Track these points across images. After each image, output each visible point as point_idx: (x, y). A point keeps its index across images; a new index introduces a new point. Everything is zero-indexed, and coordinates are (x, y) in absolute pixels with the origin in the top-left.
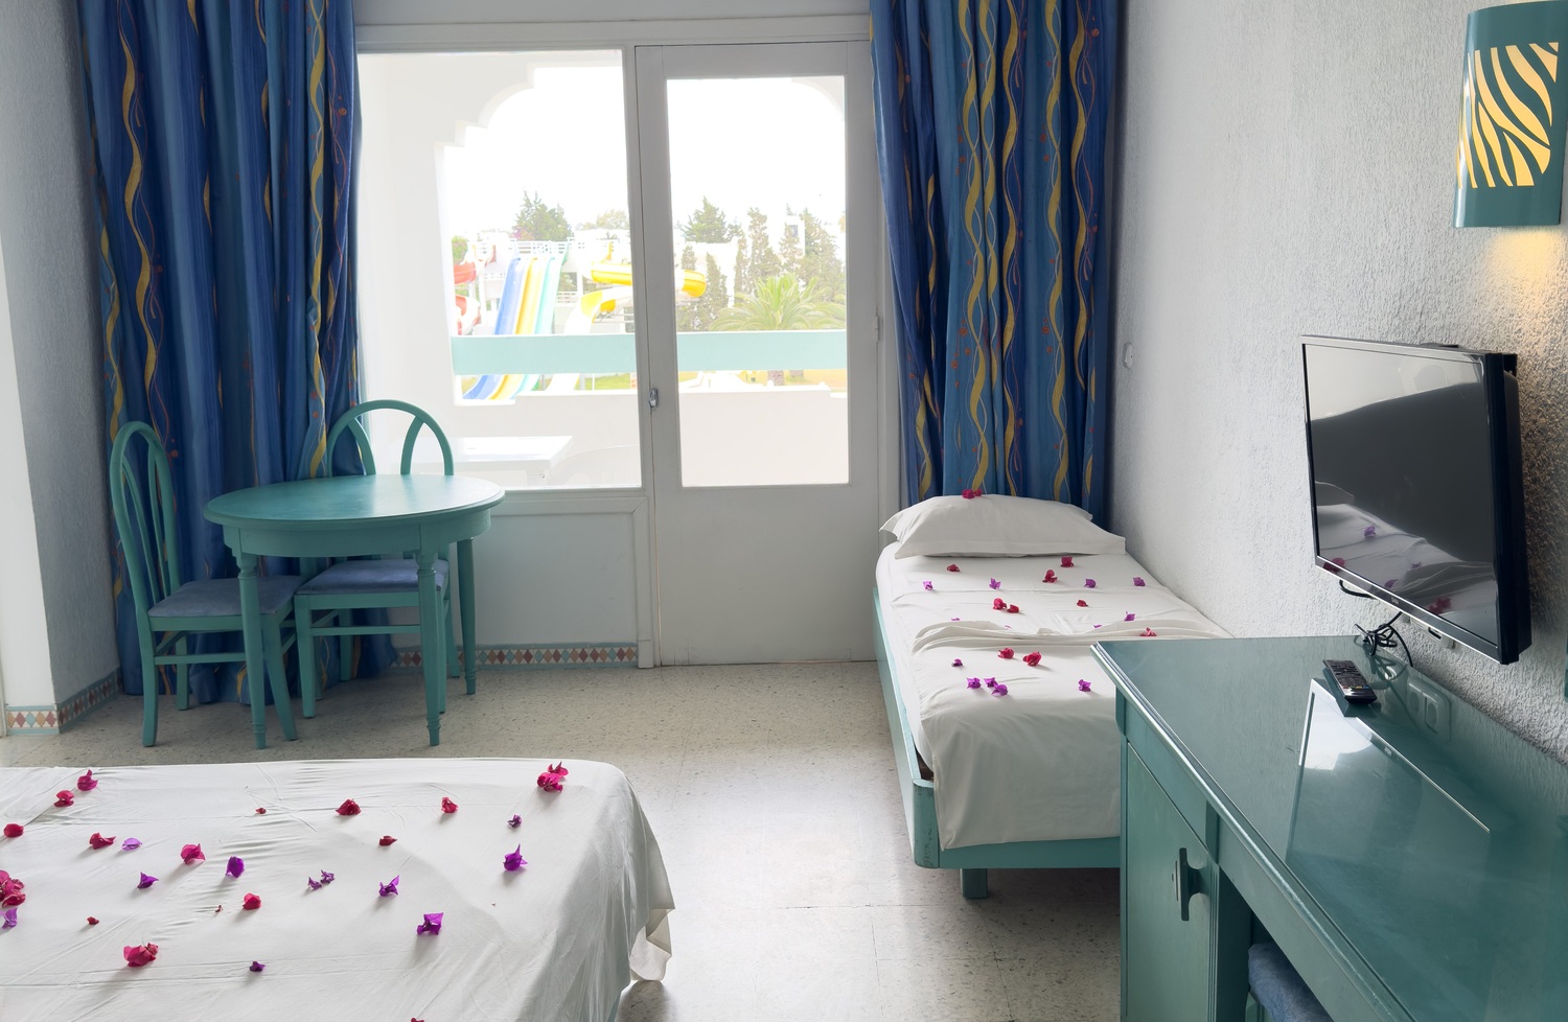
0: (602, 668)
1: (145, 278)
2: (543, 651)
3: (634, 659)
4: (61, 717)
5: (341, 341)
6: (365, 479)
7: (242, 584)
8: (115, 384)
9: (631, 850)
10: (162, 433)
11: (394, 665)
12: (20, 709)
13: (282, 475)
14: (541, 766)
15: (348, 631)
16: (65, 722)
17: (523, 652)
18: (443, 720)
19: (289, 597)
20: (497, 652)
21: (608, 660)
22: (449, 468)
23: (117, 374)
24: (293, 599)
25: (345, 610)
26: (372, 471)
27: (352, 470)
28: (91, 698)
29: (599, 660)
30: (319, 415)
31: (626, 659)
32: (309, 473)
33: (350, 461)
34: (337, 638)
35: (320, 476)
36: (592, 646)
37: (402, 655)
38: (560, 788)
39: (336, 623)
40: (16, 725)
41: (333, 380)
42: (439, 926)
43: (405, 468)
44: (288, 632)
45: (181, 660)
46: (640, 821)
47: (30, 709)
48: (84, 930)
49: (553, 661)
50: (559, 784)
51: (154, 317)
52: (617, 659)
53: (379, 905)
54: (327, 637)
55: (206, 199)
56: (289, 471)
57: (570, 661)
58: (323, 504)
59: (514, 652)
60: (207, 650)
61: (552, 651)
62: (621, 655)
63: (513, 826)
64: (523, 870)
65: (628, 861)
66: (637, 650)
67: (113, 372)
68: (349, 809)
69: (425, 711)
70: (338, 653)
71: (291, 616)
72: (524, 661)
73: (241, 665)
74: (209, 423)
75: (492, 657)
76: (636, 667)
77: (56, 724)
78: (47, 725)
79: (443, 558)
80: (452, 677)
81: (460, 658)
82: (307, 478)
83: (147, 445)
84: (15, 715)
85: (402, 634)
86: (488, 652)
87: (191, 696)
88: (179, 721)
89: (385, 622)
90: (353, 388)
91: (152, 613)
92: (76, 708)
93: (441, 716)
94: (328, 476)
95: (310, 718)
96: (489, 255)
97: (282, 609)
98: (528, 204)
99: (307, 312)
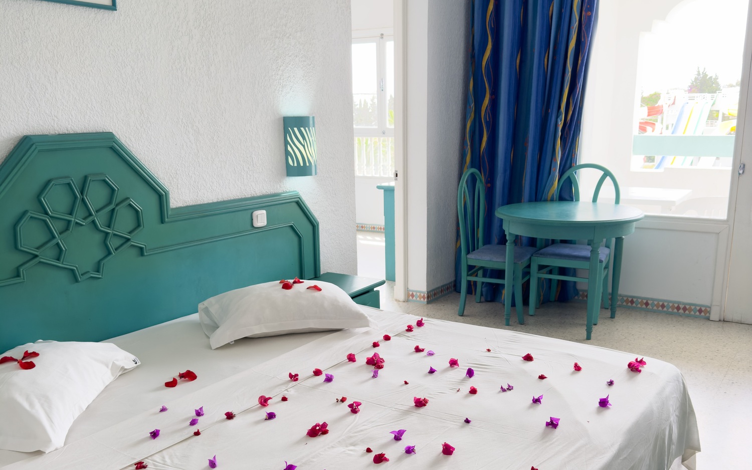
0: (688, 316)
1: (486, 101)
2: (656, 303)
3: (708, 315)
4: (428, 297)
5: (572, 132)
6: (574, 203)
7: (507, 247)
8: (468, 151)
9: (677, 414)
10: (485, 175)
11: (576, 297)
12: (413, 291)
13: (534, 198)
14: (632, 358)
15: (556, 277)
16: (429, 299)
17: (645, 301)
18: (595, 328)
19: (529, 257)
20: (630, 299)
21: (692, 313)
22: (617, 201)
23: (469, 147)
24: (530, 258)
25: (555, 267)
26: (577, 200)
27: (569, 199)
28: (442, 291)
29: (687, 312)
30: (555, 170)
31: (703, 314)
32: (547, 199)
33: (567, 193)
34: (550, 280)
35: (552, 200)
36: (684, 304)
37: (581, 293)
38: (640, 371)
39: (550, 272)
40: (411, 298)
41: (565, 153)
42: (557, 425)
43: (595, 199)
44: (527, 273)
45: (480, 279)
46: (686, 399)
47: (417, 292)
48: (402, 385)
49: (660, 308)
50: (640, 369)
51: (488, 120)
52: (698, 313)
53: (530, 407)
54: (545, 279)
55: (518, 61)
56: (538, 197)
57: (670, 310)
58: (551, 213)
59: (640, 300)
60: (491, 277)
61: (661, 303)
62: (700, 311)
63: (609, 385)
64: (608, 408)
65: (674, 419)
66: (710, 311)
67: (467, 146)
68: (528, 358)
69: (586, 323)
70: (550, 287)
71: (529, 266)
72: (644, 306)
73: (503, 286)
74: (505, 171)
75: (627, 301)
76: (708, 319)
77: (426, 300)
78: (422, 299)
79: (607, 246)
80: (603, 307)
81: (610, 299)
82: (546, 200)
83: (476, 180)
84: (411, 293)
85: (581, 282)
86: (625, 299)
87: (482, 297)
88: (475, 307)
89: (574, 275)
90: (574, 157)
91: (469, 256)
92: (435, 294)
93: (594, 326)
94: (556, 200)
95: (532, 316)
96: (672, 101)
97: (524, 262)
98: (699, 74)
99: (557, 117)
